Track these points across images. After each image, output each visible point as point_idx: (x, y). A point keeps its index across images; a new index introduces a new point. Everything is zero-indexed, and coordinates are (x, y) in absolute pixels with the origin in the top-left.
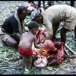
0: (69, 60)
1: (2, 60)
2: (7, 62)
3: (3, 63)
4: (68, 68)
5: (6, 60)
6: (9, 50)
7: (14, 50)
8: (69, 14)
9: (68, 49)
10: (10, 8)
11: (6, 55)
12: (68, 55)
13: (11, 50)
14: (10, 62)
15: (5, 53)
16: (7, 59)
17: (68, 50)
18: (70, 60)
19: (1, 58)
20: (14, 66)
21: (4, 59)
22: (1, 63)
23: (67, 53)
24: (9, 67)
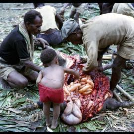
0: (123, 110)
1: (5, 112)
2: (13, 115)
3: (6, 118)
4: (123, 125)
5: (11, 112)
6: (15, 94)
7: (24, 94)
8: (131, 33)
9: (121, 92)
10: (10, 20)
11: (10, 104)
12: (121, 101)
13: (18, 94)
14: (19, 116)
15: (9, 99)
16: (13, 110)
17: (119, 94)
18: (125, 111)
19: (1, 109)
20: (26, 122)
21: (7, 111)
22: (3, 119)
23: (119, 98)
24: (17, 125)
